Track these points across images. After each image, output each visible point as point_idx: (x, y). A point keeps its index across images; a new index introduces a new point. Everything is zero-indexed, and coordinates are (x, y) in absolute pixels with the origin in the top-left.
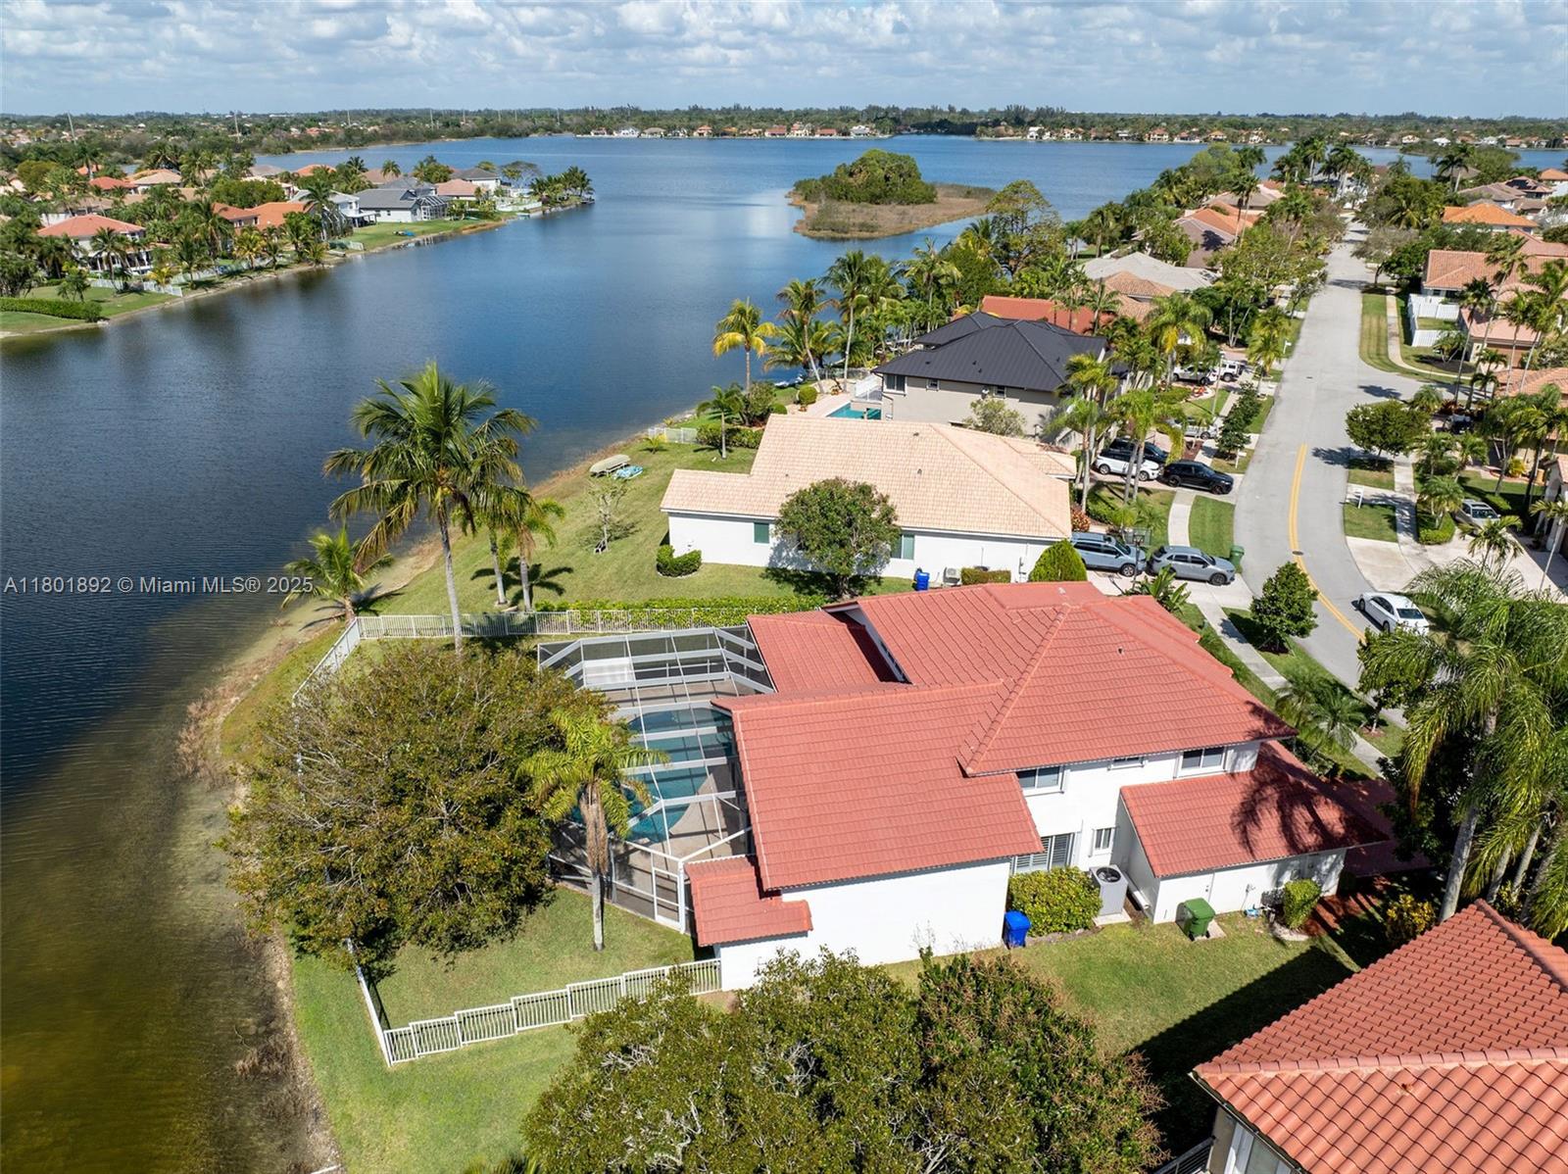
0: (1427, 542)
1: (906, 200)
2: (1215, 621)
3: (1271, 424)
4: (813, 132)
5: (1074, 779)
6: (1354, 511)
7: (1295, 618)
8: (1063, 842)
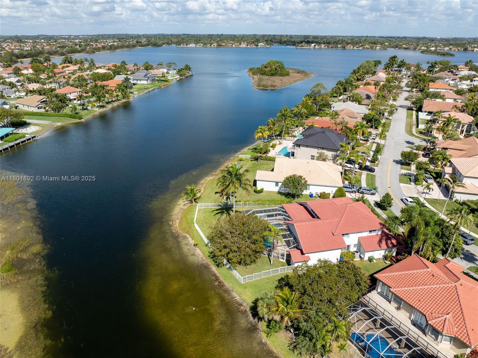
0: (417, 185)
1: (282, 75)
2: (372, 203)
3: (383, 153)
4: (247, 45)
5: (351, 235)
6: (402, 177)
7: (388, 204)
8: (348, 246)
